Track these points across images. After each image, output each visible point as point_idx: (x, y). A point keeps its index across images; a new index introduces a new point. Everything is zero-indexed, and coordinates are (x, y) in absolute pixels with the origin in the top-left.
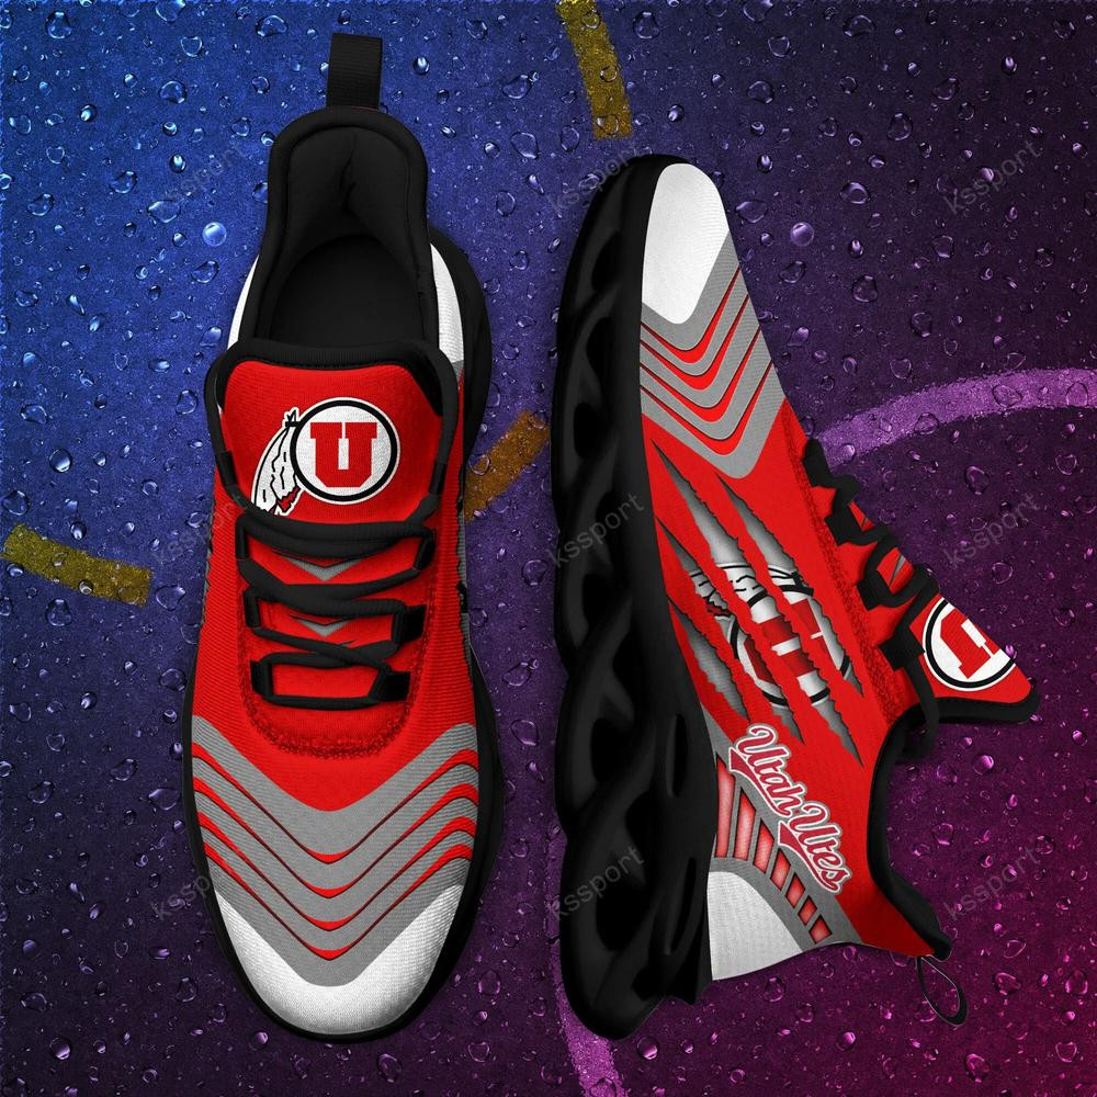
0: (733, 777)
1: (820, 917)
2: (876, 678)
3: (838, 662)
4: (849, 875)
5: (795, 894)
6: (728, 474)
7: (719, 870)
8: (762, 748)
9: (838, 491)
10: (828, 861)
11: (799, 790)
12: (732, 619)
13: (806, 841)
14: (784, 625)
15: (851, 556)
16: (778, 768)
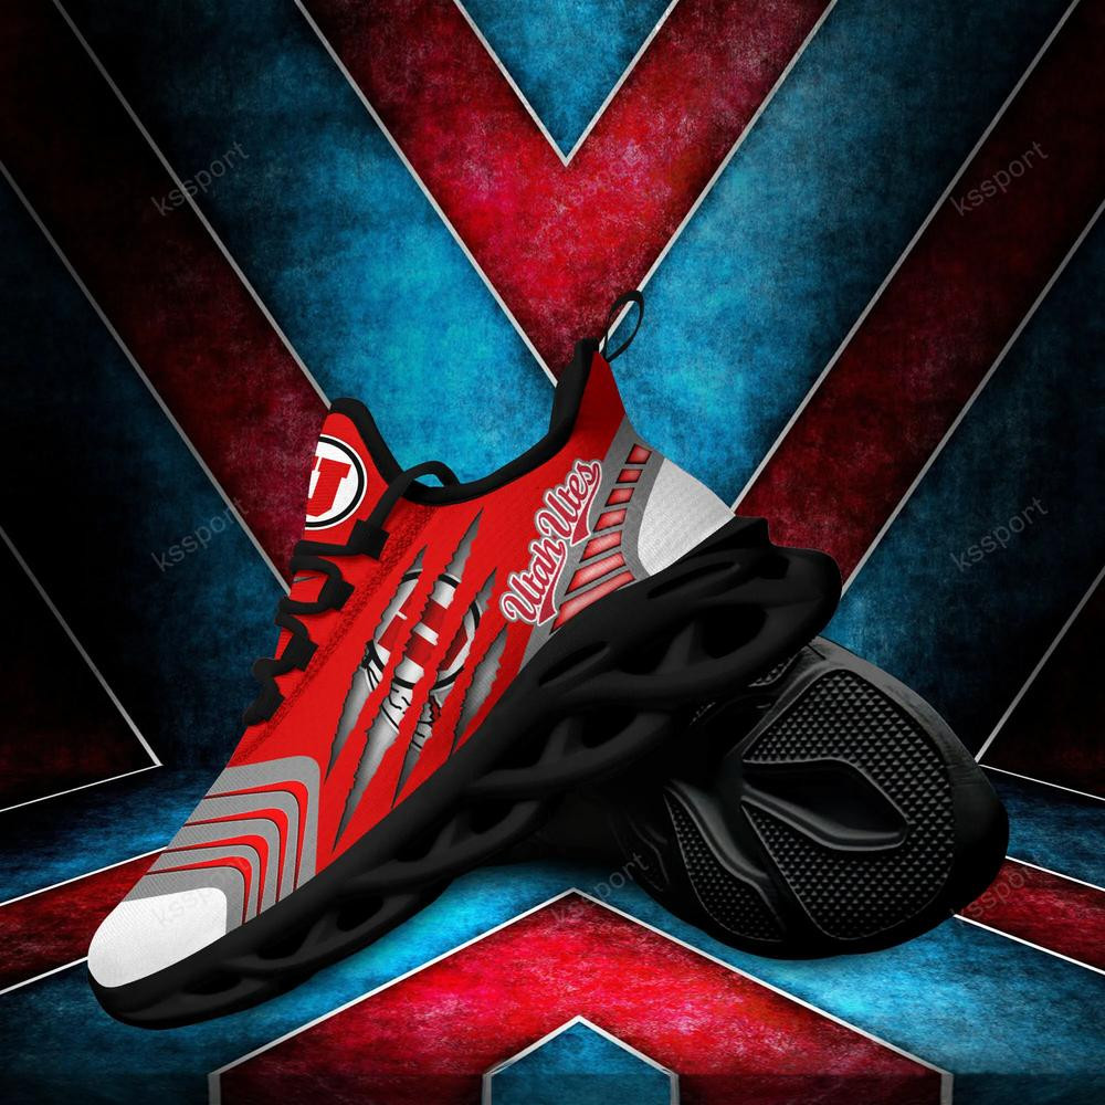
0: (561, 608)
1: (628, 462)
2: (405, 545)
3: (412, 585)
4: (578, 462)
5: (622, 495)
6: (318, 773)
7: (643, 570)
8: (522, 599)
9: (275, 676)
10: (578, 485)
11: (536, 547)
12: (434, 693)
13: (574, 515)
14: (412, 647)
15: (319, 630)
16: (529, 576)
